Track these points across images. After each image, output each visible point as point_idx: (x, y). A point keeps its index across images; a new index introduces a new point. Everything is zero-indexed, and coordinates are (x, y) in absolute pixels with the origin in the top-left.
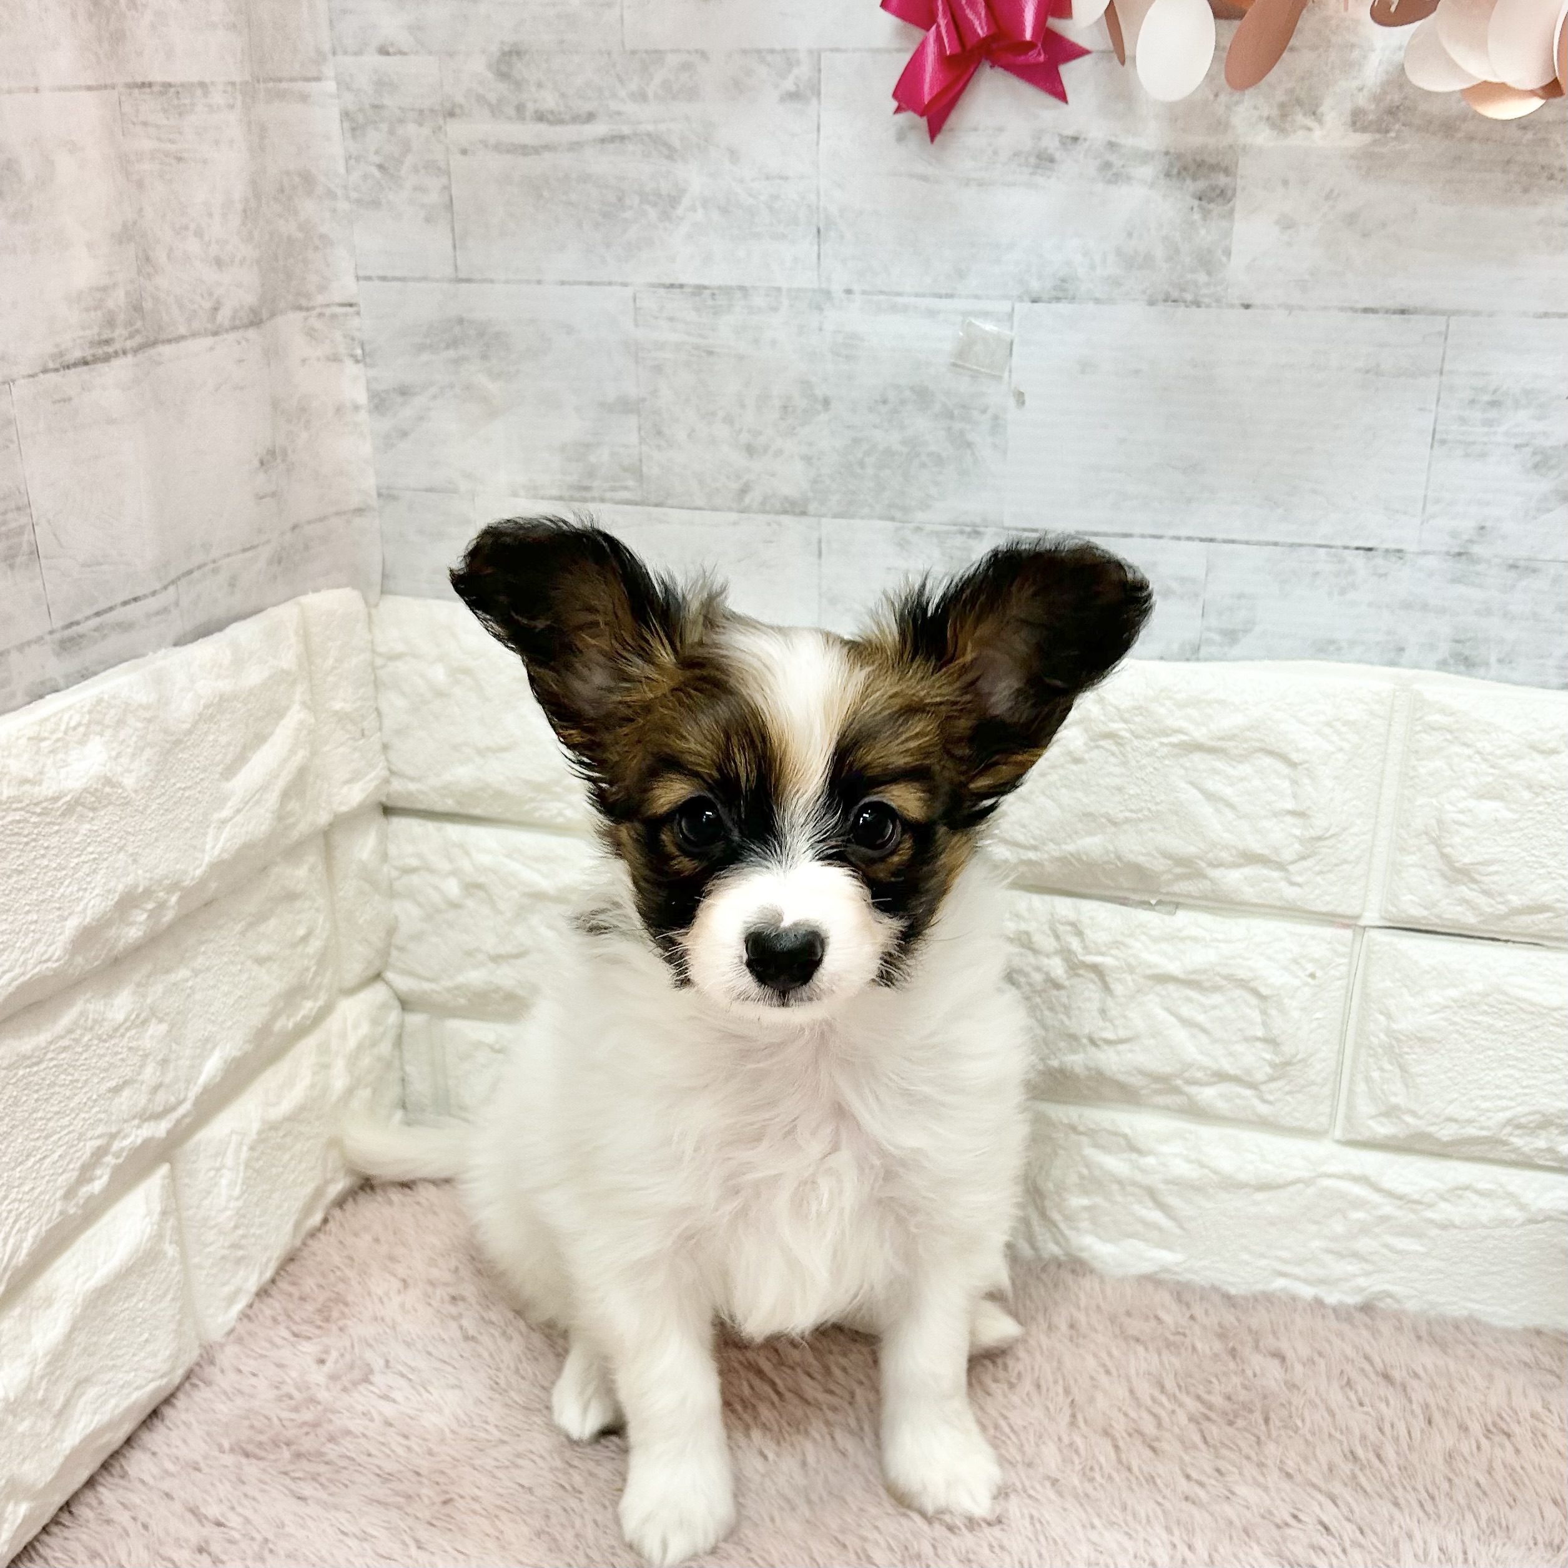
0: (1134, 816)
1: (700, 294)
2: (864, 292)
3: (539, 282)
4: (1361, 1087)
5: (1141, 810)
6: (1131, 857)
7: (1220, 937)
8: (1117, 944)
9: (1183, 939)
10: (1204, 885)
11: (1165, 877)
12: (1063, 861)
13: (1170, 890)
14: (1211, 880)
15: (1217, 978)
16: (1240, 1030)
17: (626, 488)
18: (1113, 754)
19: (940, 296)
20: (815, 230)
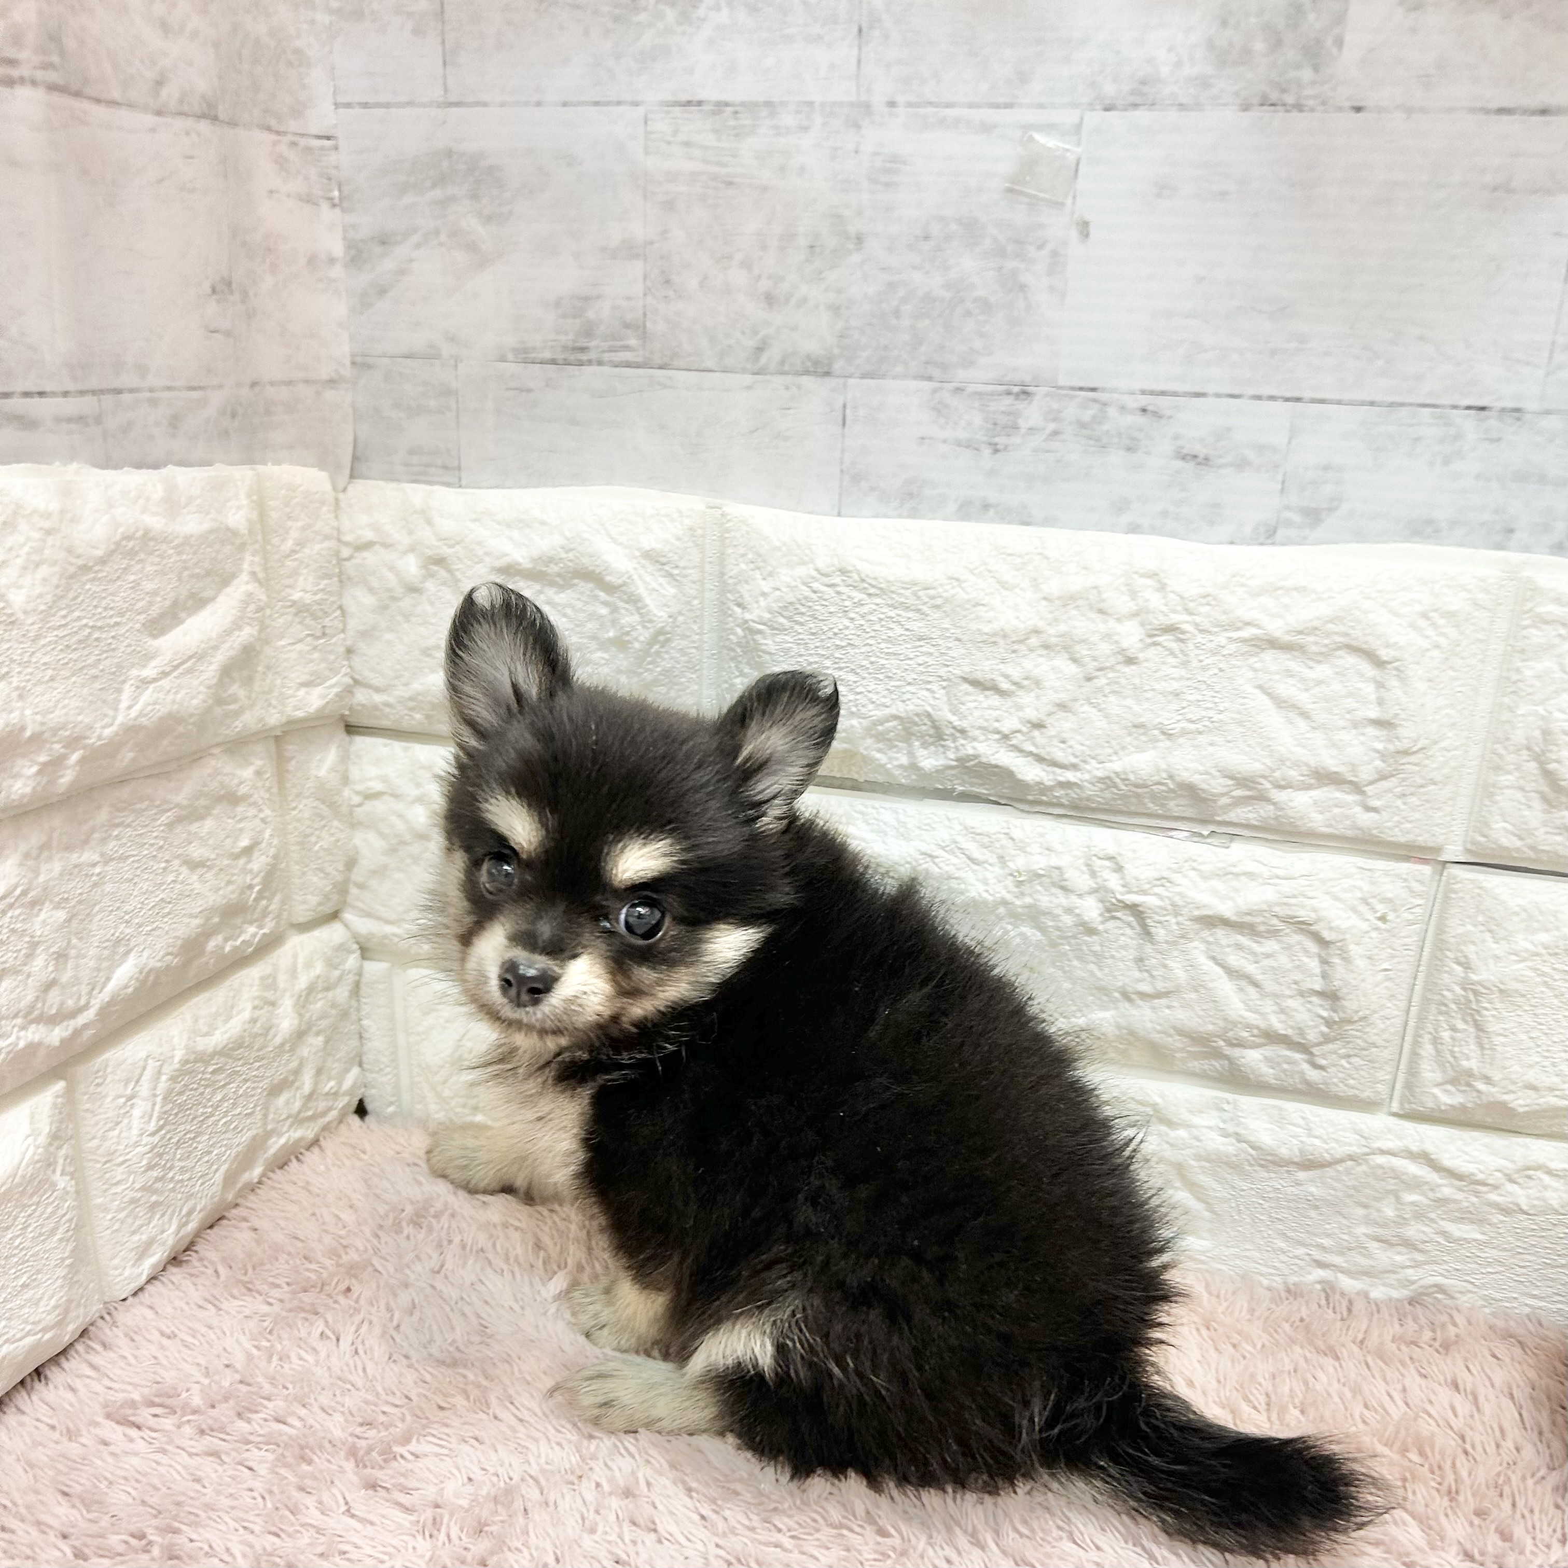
0: (1192, 727)
1: (719, 113)
2: (909, 105)
3: (539, 104)
4: (1427, 1049)
5: (1200, 720)
6: (1185, 776)
7: (1281, 873)
8: (1162, 880)
9: (1236, 875)
10: (1265, 811)
11: (1224, 801)
12: (1107, 782)
13: (1226, 818)
14: (1274, 804)
15: (1275, 921)
16: (1296, 983)
17: (627, 348)
18: (1172, 654)
19: (997, 106)
20: (855, 29)
